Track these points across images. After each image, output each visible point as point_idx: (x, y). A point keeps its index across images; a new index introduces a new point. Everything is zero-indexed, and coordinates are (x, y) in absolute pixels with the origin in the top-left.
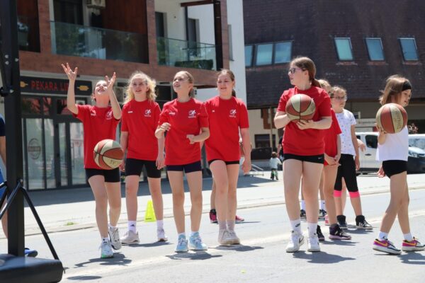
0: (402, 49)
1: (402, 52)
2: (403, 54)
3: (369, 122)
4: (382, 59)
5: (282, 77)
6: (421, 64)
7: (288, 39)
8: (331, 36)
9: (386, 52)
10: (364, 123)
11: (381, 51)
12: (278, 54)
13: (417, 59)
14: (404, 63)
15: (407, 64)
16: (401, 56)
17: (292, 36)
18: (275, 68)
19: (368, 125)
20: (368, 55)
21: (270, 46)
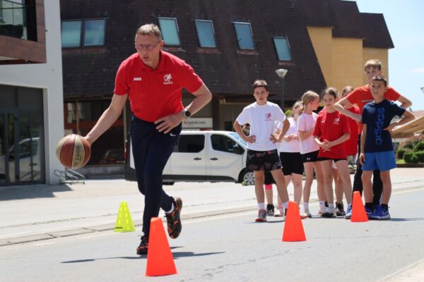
0: (236, 35)
1: (236, 38)
2: (237, 41)
3: (196, 123)
4: (214, 46)
5: (93, 63)
6: (257, 54)
7: (101, 17)
8: (153, 15)
9: (218, 37)
10: (190, 123)
11: (212, 36)
12: (88, 35)
13: (253, 48)
14: (238, 52)
15: (243, 53)
16: (235, 43)
17: (106, 13)
18: (85, 51)
19: (196, 126)
20: (198, 40)
21: (78, 24)
